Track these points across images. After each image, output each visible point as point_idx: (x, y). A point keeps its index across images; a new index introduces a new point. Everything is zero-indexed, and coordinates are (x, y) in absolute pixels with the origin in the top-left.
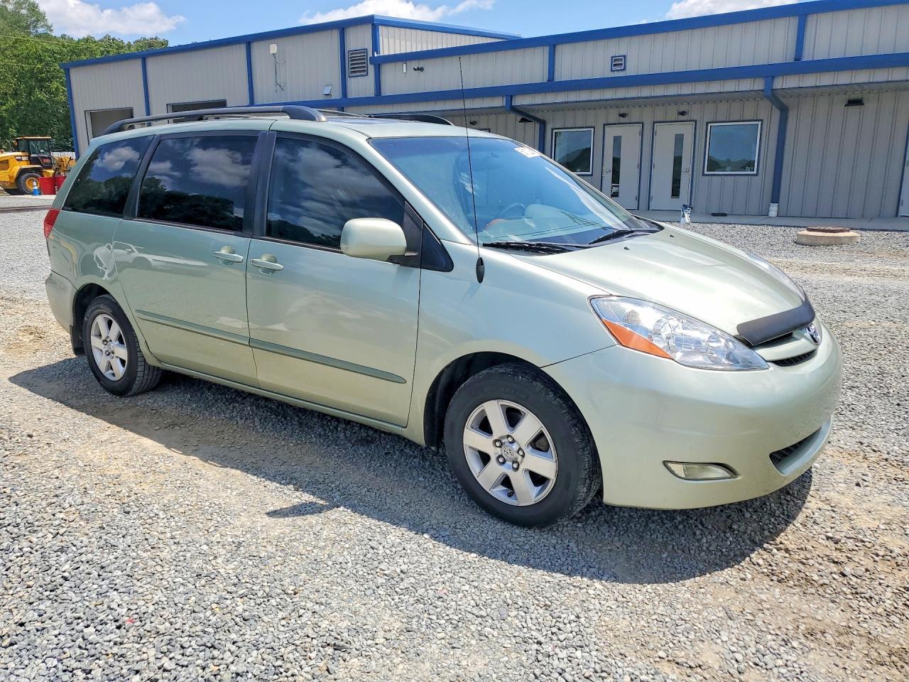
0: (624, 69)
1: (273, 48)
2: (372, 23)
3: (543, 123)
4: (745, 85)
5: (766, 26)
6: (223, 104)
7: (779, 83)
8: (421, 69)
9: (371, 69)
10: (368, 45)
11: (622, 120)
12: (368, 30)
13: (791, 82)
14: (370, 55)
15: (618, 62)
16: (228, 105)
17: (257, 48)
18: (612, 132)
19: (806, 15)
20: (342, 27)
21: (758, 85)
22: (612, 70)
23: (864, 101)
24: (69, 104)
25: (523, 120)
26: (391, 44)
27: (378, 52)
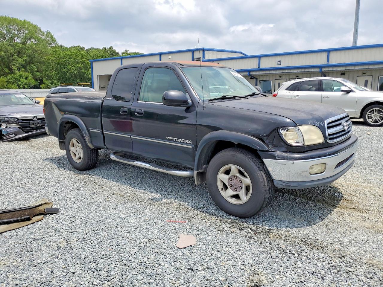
0: (281, 64)
1: (170, 56)
2: (203, 50)
3: (257, 79)
4: (315, 70)
5: (319, 55)
7: (323, 70)
8: (219, 63)
10: (201, 57)
11: (280, 78)
12: (201, 52)
13: (326, 69)
14: (202, 59)
15: (279, 62)
17: (163, 57)
18: (277, 82)
19: (330, 52)
20: (193, 51)
21: (318, 70)
22: (277, 65)
23: (345, 74)
25: (251, 78)
26: (209, 56)
27: (204, 59)
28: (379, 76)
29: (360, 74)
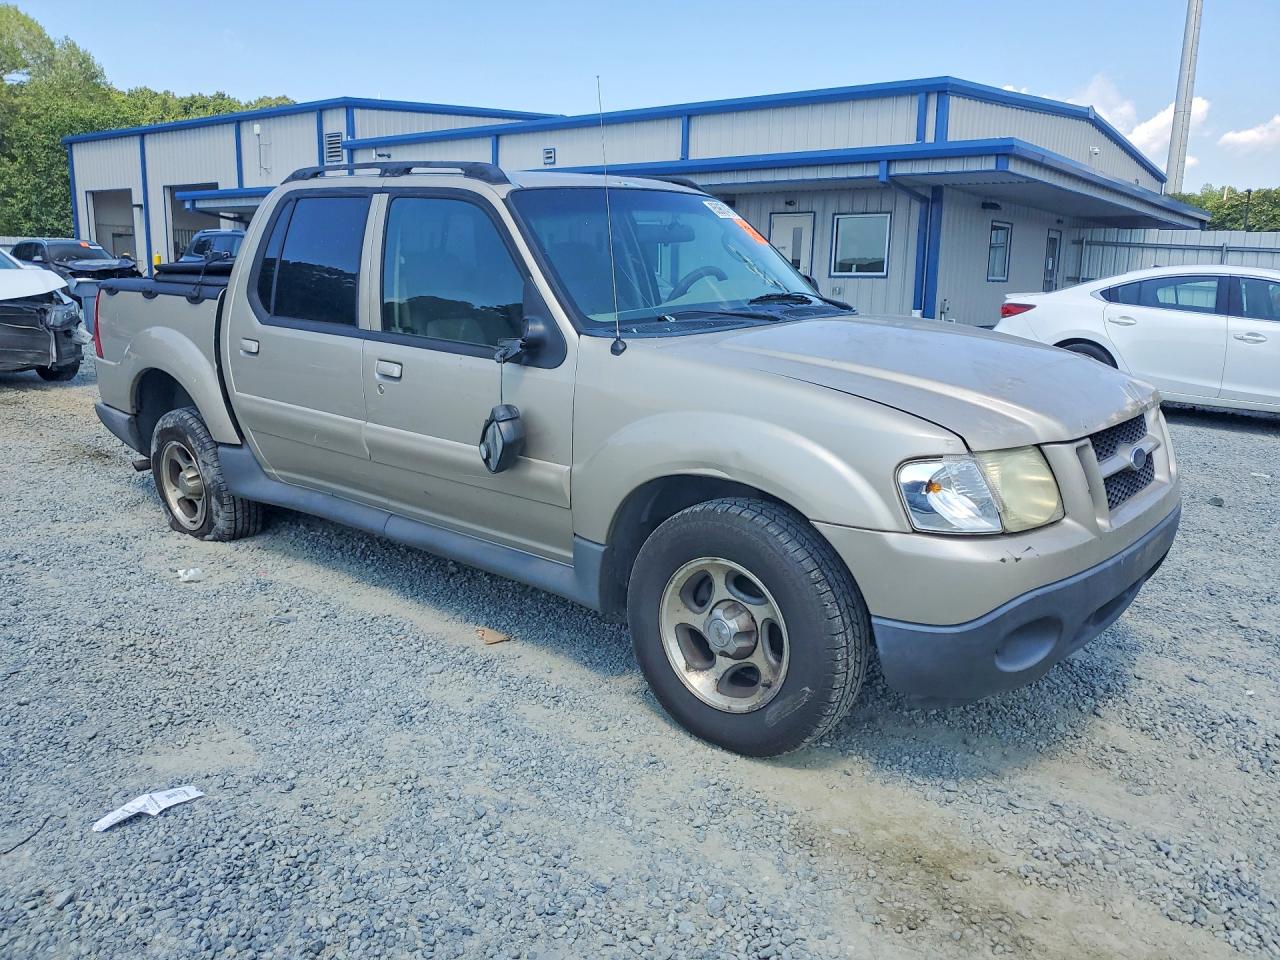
0: (554, 163)
1: (257, 127)
2: (349, 105)
6: (215, 186)
8: (388, 156)
9: (345, 152)
10: (344, 129)
12: (342, 113)
14: (344, 139)
15: (550, 154)
16: (221, 188)
17: (244, 126)
19: (690, 117)
20: (320, 109)
23: (736, 203)
24: (69, 182)
26: (370, 126)
27: (353, 137)
28: (835, 214)
29: (781, 206)
